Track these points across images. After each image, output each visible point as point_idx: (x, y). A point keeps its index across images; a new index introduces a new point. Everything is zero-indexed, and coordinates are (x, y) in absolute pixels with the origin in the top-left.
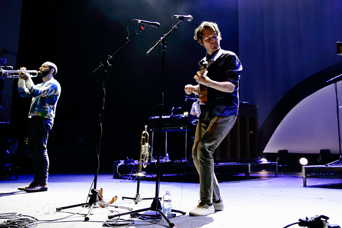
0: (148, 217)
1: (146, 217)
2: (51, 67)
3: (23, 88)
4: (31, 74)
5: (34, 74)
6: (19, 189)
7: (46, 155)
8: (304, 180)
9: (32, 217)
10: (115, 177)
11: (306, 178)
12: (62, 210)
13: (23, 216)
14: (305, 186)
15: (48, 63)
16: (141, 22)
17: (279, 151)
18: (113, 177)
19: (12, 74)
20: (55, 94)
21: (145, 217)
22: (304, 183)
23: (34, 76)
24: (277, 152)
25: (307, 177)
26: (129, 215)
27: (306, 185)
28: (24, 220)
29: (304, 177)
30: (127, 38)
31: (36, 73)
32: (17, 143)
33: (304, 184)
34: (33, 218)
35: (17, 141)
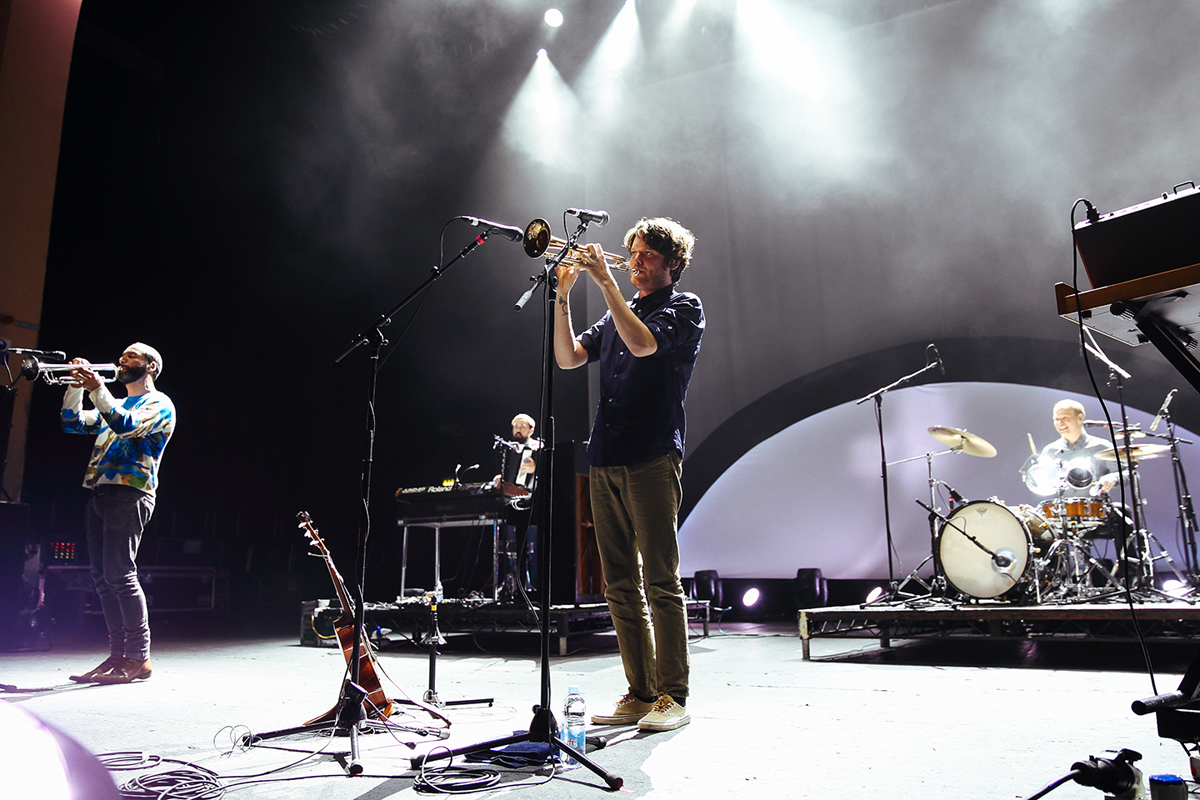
0: (522, 759)
1: (515, 758)
2: (149, 359)
3: (75, 412)
4: (102, 373)
5: (108, 374)
6: (72, 678)
7: (133, 586)
8: (803, 644)
9: (190, 765)
10: (306, 642)
11: (808, 639)
12: (261, 742)
13: (163, 760)
14: (807, 657)
15: (140, 348)
16: (479, 222)
17: (697, 573)
18: (299, 643)
19: (58, 374)
20: (164, 432)
21: (513, 761)
22: (804, 651)
23: (109, 381)
24: (692, 576)
25: (811, 637)
26: (463, 757)
27: (809, 657)
28: (181, 775)
29: (806, 636)
30: (436, 268)
31: (114, 371)
32: (39, 554)
33: (804, 654)
34: (196, 767)
35: (39, 550)
